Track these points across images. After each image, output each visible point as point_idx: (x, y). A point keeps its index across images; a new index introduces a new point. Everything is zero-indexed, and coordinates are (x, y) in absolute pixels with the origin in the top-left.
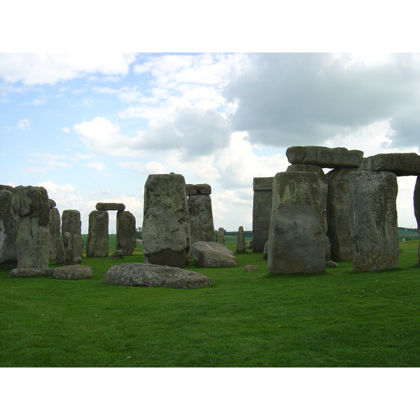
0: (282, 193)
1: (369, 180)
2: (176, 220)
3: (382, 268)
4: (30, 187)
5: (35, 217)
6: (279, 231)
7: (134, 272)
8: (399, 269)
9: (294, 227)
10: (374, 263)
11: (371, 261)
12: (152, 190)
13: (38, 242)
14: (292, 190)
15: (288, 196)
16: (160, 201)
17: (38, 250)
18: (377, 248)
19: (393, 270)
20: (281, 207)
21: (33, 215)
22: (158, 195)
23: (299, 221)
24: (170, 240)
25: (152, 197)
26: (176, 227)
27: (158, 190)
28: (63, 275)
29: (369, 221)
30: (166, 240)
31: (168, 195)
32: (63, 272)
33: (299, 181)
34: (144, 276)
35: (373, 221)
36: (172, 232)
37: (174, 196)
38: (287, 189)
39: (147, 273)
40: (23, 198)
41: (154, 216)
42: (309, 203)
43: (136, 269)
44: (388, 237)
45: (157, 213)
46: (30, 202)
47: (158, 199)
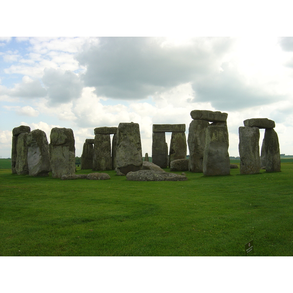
0: (211, 136)
1: (249, 131)
2: (136, 148)
3: (255, 172)
4: (64, 129)
5: (67, 146)
6: (210, 154)
7: (147, 174)
8: (261, 173)
9: (217, 153)
10: (251, 170)
11: (250, 169)
12: (122, 132)
13: (70, 160)
14: (216, 135)
15: (214, 138)
16: (126, 138)
17: (69, 165)
18: (252, 163)
19: (259, 173)
20: (211, 143)
21: (66, 144)
22: (126, 135)
23: (219, 150)
24: (133, 160)
25: (122, 136)
26: (137, 153)
27: (126, 132)
28: (95, 178)
29: (249, 150)
30: (131, 160)
31: (131, 135)
32: (95, 176)
33: (219, 130)
34: (154, 176)
35: (251, 151)
36: (134, 155)
37: (135, 135)
38: (214, 134)
39: (155, 175)
40: (60, 135)
41: (124, 146)
42: (224, 141)
43: (149, 173)
44: (257, 158)
45: (126, 144)
46: (66, 137)
47: (125, 136)
